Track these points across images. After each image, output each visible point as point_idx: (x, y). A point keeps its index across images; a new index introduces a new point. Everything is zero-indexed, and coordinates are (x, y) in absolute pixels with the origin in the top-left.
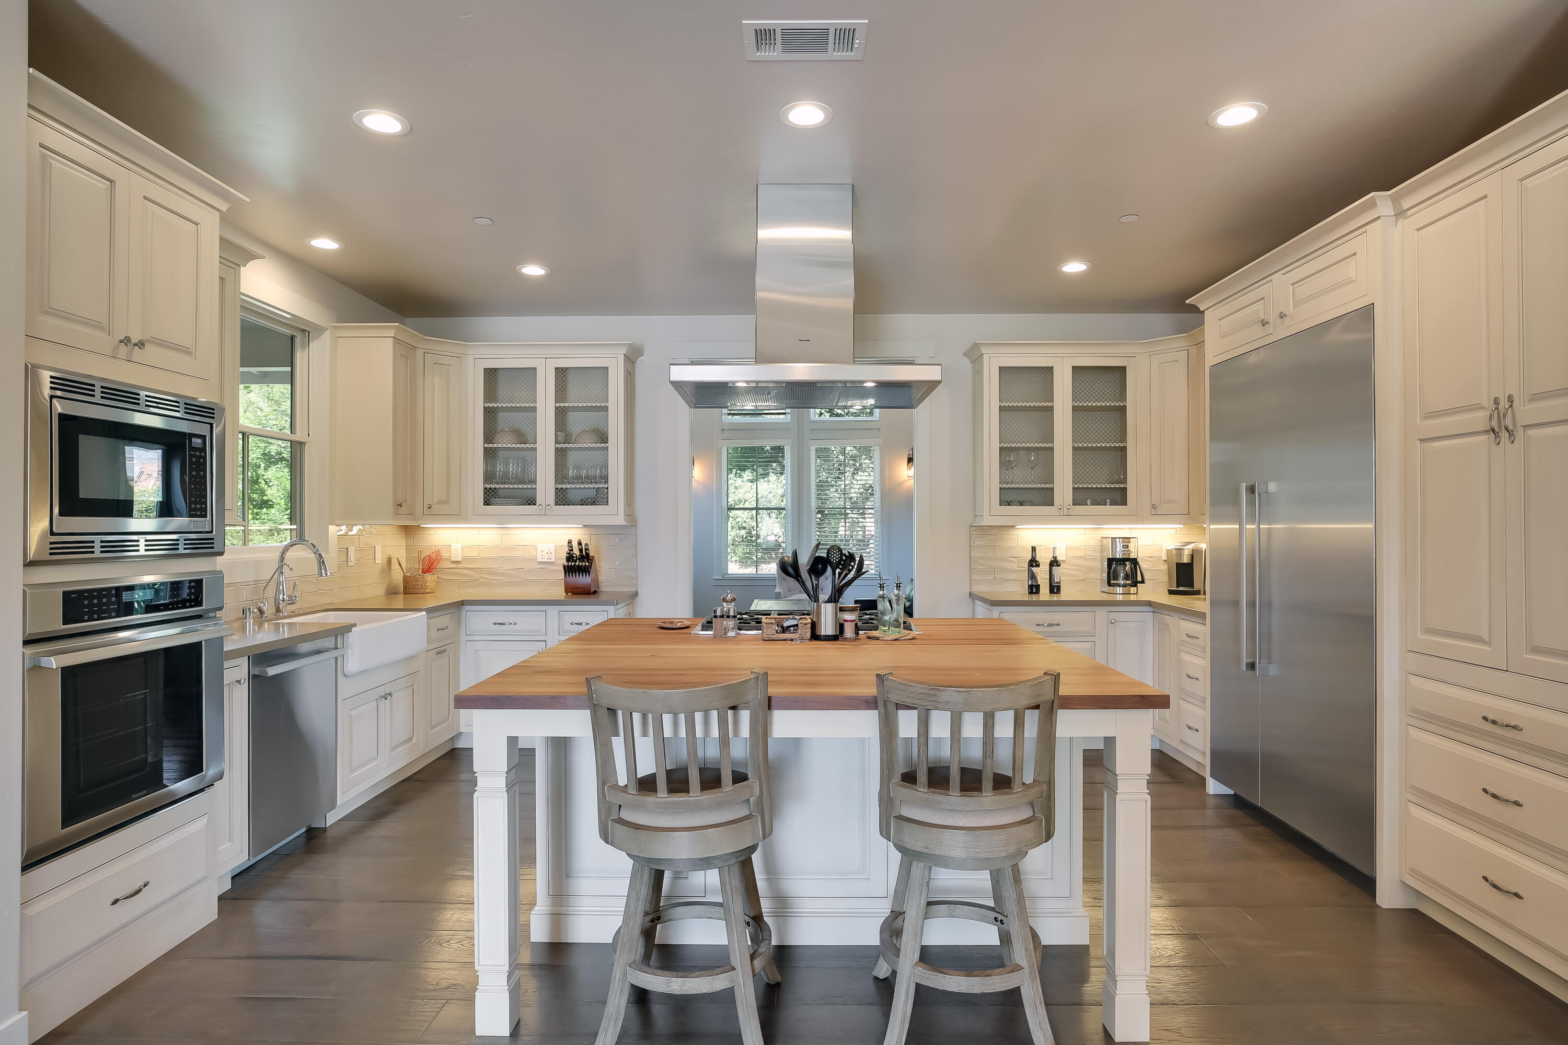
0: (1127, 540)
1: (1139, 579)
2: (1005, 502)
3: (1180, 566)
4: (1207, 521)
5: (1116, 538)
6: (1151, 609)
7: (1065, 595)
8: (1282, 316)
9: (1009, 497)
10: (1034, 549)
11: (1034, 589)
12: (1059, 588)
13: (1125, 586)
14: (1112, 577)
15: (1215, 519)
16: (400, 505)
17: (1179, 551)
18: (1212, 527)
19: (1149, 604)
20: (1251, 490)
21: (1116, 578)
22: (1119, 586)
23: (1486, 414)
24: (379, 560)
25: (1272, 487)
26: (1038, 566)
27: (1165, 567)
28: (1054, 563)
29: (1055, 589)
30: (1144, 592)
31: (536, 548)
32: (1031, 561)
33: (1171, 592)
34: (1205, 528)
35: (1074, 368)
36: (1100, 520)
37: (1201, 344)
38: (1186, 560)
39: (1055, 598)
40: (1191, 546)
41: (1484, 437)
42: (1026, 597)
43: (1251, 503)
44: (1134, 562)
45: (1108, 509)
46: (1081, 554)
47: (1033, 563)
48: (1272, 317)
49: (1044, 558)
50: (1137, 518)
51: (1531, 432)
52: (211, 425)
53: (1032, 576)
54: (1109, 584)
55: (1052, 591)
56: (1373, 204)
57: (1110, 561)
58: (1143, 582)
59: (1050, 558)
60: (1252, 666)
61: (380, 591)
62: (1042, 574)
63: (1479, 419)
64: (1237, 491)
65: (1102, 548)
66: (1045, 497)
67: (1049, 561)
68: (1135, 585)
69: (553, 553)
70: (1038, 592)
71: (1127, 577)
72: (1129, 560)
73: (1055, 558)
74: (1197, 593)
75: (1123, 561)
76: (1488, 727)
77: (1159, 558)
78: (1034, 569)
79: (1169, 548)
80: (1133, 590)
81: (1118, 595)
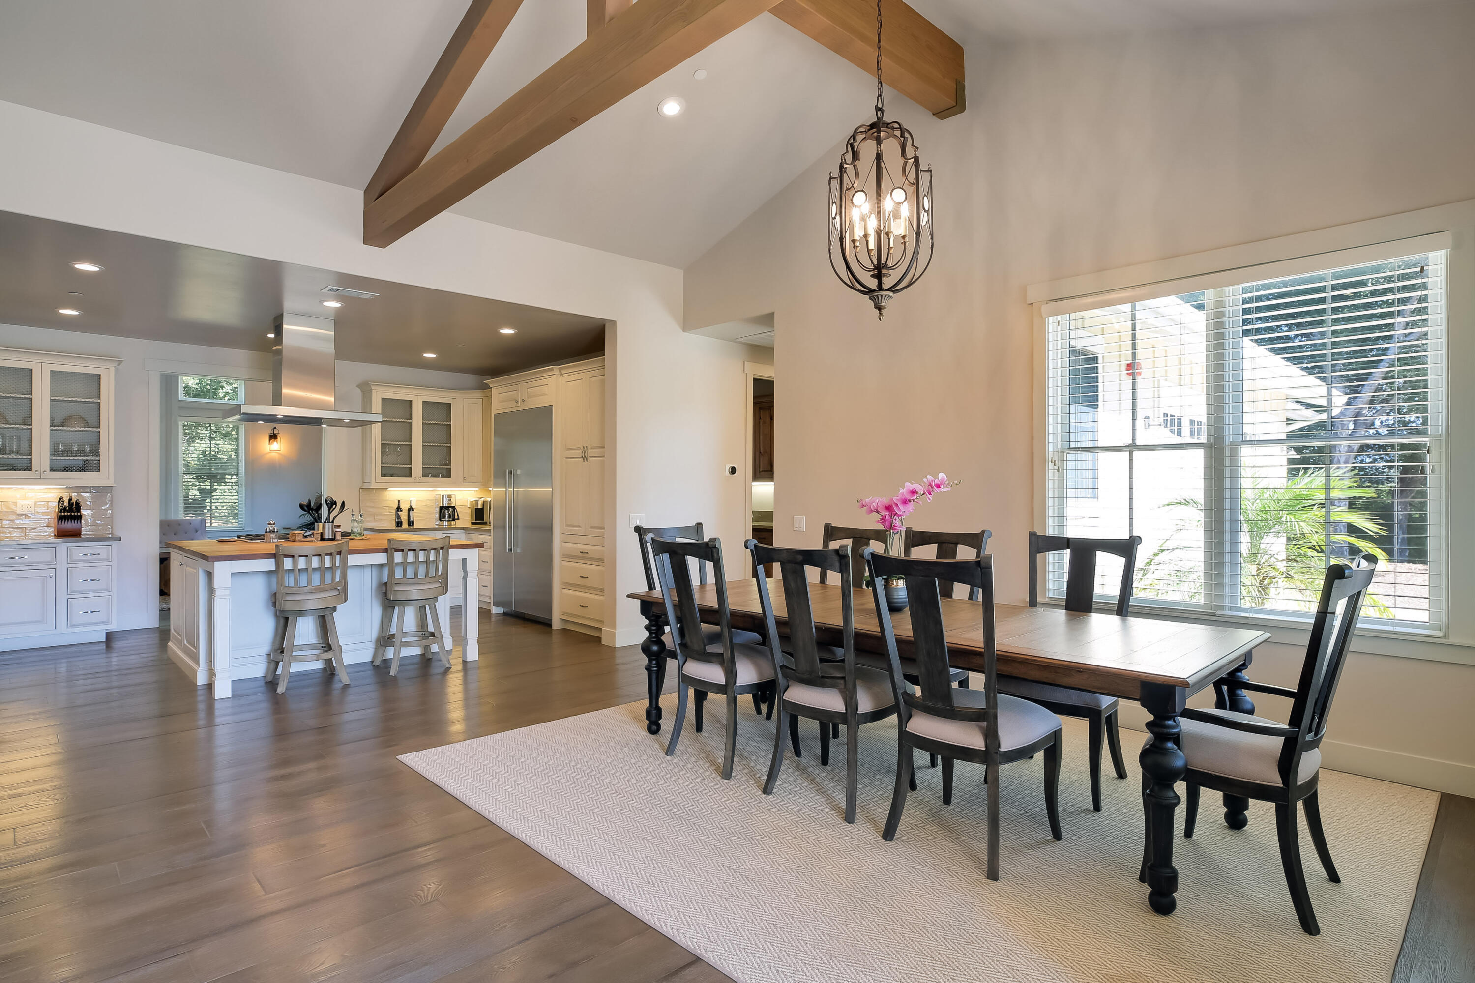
0: (450, 496)
1: (456, 517)
2: (384, 475)
3: (477, 510)
4: (492, 486)
5: (444, 495)
6: (464, 531)
7: (415, 527)
8: (523, 400)
9: (386, 472)
10: (399, 501)
11: (399, 524)
12: (413, 523)
13: (449, 521)
14: (442, 517)
15: (496, 486)
17: (477, 502)
18: (494, 489)
19: (463, 529)
20: (511, 472)
21: (444, 517)
22: (446, 521)
23: (581, 451)
25: (519, 472)
26: (402, 511)
27: (469, 511)
28: (411, 509)
29: (411, 523)
30: (458, 523)
31: (15, 504)
32: (397, 508)
33: (473, 524)
34: (490, 490)
35: (424, 402)
36: (435, 485)
37: (490, 397)
38: (480, 507)
39: (411, 528)
40: (482, 499)
41: (581, 459)
42: (396, 528)
43: (511, 477)
44: (454, 508)
45: (440, 479)
46: (425, 504)
47: (399, 509)
48: (520, 400)
49: (405, 507)
50: (456, 484)
51: (591, 459)
53: (398, 517)
54: (440, 520)
55: (409, 525)
56: (552, 369)
57: (441, 508)
58: (458, 519)
59: (408, 506)
60: (511, 550)
62: (404, 516)
63: (579, 453)
64: (505, 472)
65: (436, 501)
66: (408, 473)
67: (407, 509)
68: (454, 521)
69: (33, 507)
70: (401, 526)
71: (449, 517)
72: (451, 507)
73: (411, 507)
74: (486, 523)
75: (448, 508)
76: (581, 555)
77: (466, 506)
78: (399, 513)
79: (472, 500)
80: (453, 523)
81: (446, 525)
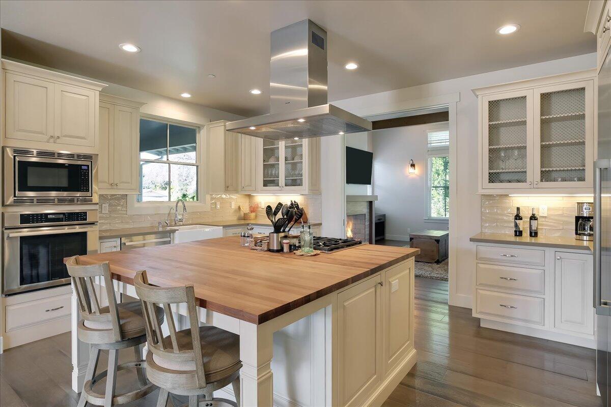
2: (492, 181)
5: (584, 203)
7: (541, 239)
10: (518, 209)
11: (519, 233)
12: (536, 234)
14: (579, 230)
16: (228, 187)
21: (583, 231)
22: (584, 235)
24: (233, 207)
26: (521, 219)
28: (533, 218)
29: (533, 234)
32: (516, 216)
35: (543, 95)
39: (533, 240)
42: (513, 239)
46: (560, 212)
47: (518, 217)
49: (526, 214)
52: (91, 162)
53: (517, 225)
54: (577, 234)
55: (531, 236)
57: (578, 218)
59: (531, 214)
61: (235, 218)
62: (524, 225)
67: (529, 216)
70: (521, 236)
71: (590, 231)
72: (592, 218)
73: (534, 215)
75: (589, 219)
78: (518, 221)
81: (585, 242)
